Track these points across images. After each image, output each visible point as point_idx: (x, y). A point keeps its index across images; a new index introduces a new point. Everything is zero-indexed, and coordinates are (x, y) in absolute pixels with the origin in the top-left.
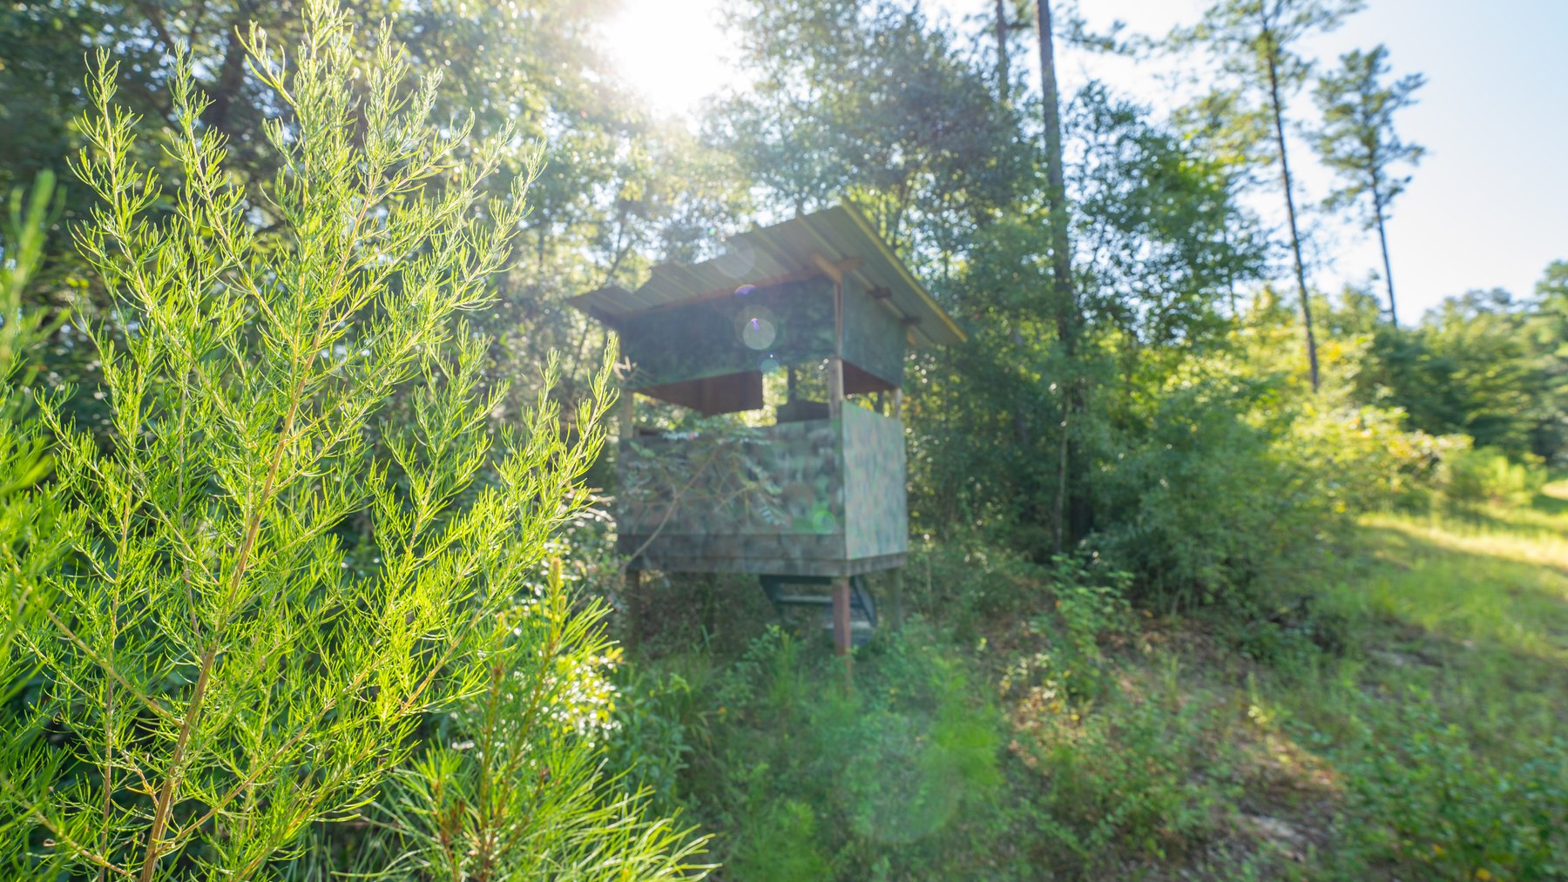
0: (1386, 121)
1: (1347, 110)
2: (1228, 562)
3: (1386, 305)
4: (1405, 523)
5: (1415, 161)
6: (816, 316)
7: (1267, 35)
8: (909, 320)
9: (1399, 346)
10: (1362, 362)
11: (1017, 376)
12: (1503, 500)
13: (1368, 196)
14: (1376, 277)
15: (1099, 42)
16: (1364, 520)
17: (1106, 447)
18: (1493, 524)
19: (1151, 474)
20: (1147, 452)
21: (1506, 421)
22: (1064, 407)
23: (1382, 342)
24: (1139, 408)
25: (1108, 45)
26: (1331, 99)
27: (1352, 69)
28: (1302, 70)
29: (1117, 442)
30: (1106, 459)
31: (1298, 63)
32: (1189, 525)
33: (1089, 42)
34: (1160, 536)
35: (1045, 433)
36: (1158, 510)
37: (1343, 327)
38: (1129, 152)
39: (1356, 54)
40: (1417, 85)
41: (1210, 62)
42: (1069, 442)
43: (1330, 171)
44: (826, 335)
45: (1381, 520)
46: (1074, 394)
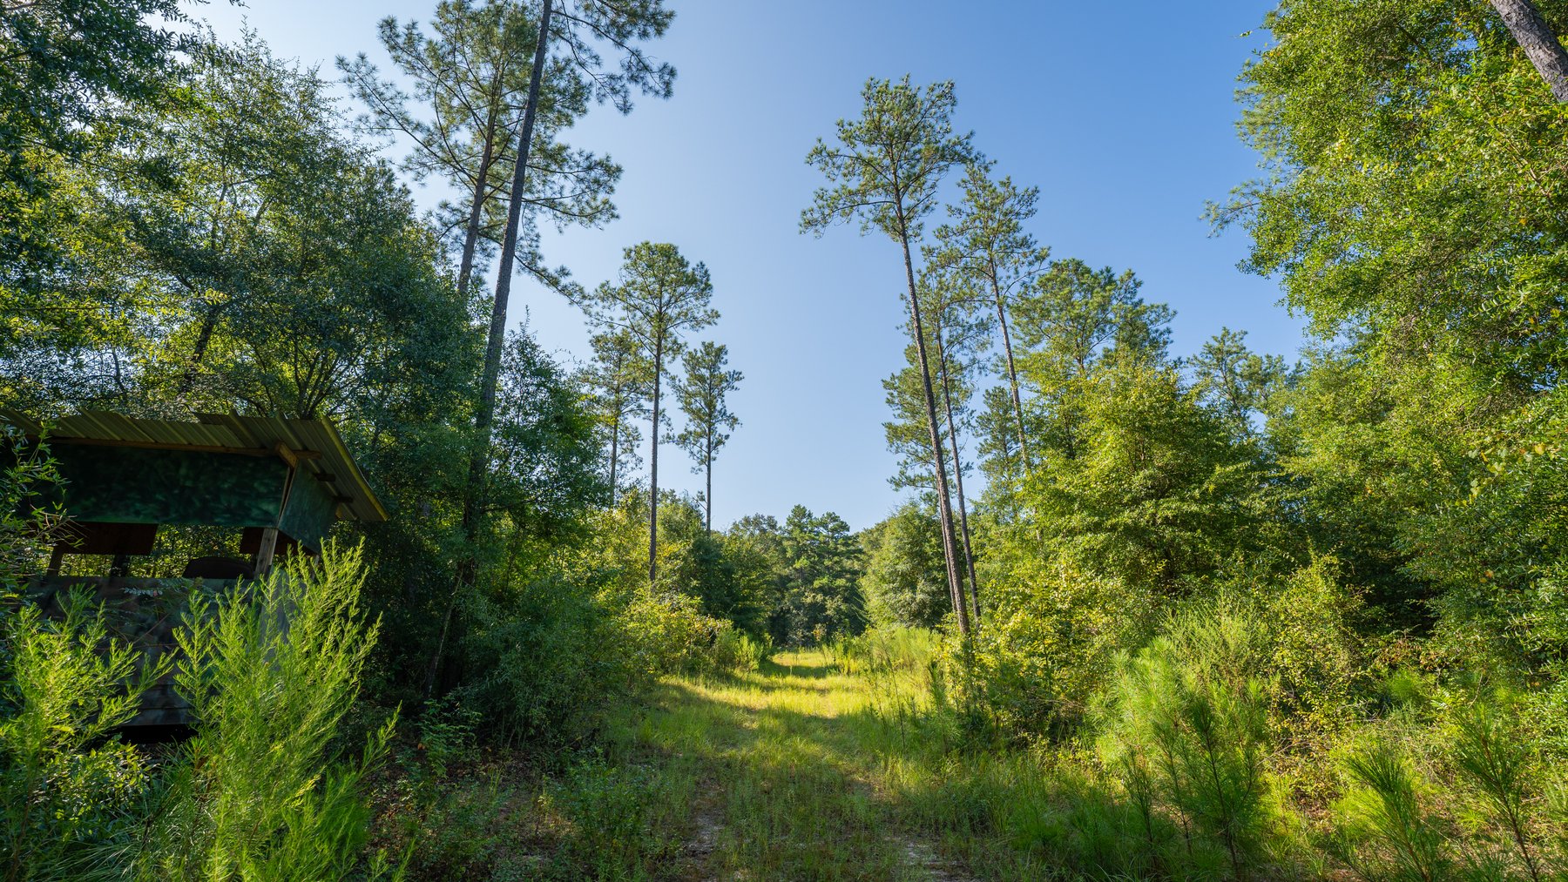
0: (721, 395)
1: (702, 379)
2: (549, 704)
3: (705, 520)
4: (686, 683)
5: (732, 427)
6: (263, 489)
7: (661, 317)
8: (342, 498)
9: (707, 551)
10: (685, 559)
11: (420, 546)
12: (746, 665)
13: (704, 441)
14: (703, 499)
15: (548, 277)
16: (663, 680)
17: (482, 616)
18: (739, 683)
19: (511, 639)
20: (512, 622)
21: (756, 610)
22: (456, 579)
23: (698, 546)
24: (516, 584)
25: (554, 282)
26: (693, 368)
27: (708, 354)
28: (677, 348)
29: (491, 612)
30: (480, 625)
31: (675, 342)
32: (529, 679)
33: (542, 274)
34: (507, 686)
35: (435, 597)
36: (510, 668)
37: (675, 531)
38: (543, 395)
39: (711, 345)
40: (738, 379)
41: (624, 319)
42: (454, 610)
43: (687, 416)
44: (270, 508)
45: (673, 680)
46: (467, 572)
